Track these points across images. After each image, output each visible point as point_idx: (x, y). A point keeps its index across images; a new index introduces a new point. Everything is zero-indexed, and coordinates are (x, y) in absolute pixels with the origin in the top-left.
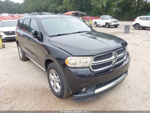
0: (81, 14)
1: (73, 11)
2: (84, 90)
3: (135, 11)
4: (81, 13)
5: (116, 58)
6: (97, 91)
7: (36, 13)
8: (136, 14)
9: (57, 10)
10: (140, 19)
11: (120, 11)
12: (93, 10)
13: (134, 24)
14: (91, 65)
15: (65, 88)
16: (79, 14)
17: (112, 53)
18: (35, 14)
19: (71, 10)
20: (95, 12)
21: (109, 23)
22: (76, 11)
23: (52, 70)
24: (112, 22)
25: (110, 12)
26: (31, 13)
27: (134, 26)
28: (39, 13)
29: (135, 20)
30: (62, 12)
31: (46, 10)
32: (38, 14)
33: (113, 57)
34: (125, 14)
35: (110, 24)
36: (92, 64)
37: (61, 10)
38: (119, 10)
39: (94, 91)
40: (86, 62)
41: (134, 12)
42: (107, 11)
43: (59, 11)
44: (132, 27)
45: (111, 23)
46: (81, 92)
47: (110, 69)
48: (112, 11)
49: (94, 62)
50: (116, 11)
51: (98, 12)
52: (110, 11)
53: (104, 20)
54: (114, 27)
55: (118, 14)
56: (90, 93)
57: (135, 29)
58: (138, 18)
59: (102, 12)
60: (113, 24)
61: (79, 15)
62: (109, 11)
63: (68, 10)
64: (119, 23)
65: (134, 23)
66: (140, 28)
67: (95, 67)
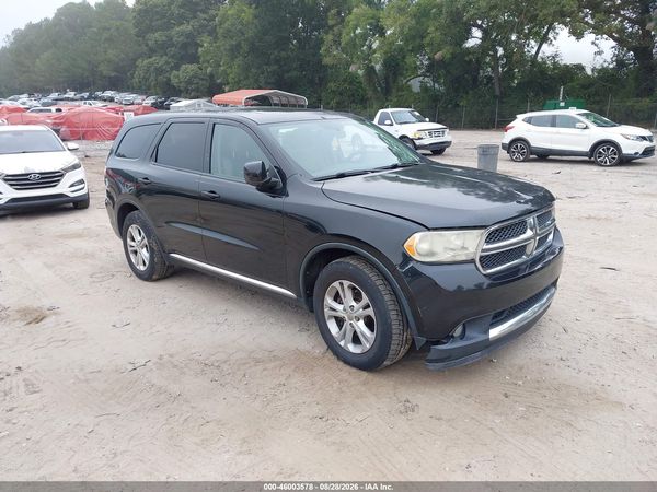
0: (284, 101)
1: (248, 87)
2: (458, 331)
3: (498, 93)
4: (286, 96)
5: (536, 235)
6: (494, 332)
7: (71, 94)
8: (503, 103)
9: (174, 81)
10: (529, 121)
11: (439, 91)
12: (332, 85)
13: (507, 141)
14: (479, 254)
15: (394, 332)
16: (276, 100)
17: (524, 222)
18: (68, 99)
19: (237, 86)
20: (341, 94)
21: (412, 140)
22: (260, 88)
23: (341, 284)
24: (422, 134)
25: (400, 93)
26: (46, 92)
27: (508, 147)
28: (86, 95)
29: (511, 128)
30: (197, 90)
31: (118, 84)
32: (82, 99)
33: (529, 233)
34: (461, 104)
35: (418, 143)
36: (483, 251)
37: (189, 82)
38: (436, 86)
39: (487, 332)
40: (463, 248)
41: (495, 97)
42: (387, 92)
43: (182, 86)
44: (503, 153)
45: (420, 139)
46: (453, 336)
47: (519, 270)
48: (409, 88)
49: (486, 247)
50: (424, 88)
51: (353, 95)
52: (401, 89)
53: (392, 125)
54: (429, 152)
55: (434, 101)
56: (475, 337)
57: (513, 160)
58: (520, 117)
59: (370, 93)
60: (428, 141)
61: (275, 105)
62: (398, 91)
63: (221, 84)
64: (448, 136)
65: (507, 137)
66: (532, 157)
67: (487, 260)
